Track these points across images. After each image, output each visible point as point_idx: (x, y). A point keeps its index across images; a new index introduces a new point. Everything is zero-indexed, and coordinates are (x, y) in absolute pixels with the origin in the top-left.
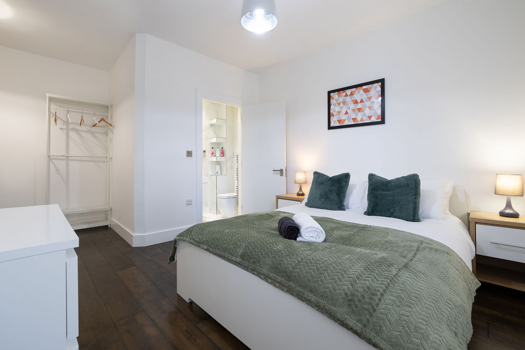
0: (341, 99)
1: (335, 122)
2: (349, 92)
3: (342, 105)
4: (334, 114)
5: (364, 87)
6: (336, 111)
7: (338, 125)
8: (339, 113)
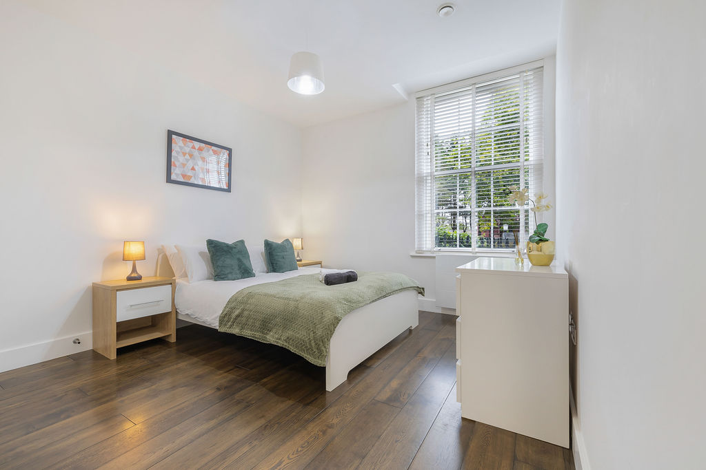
0: (187, 150)
1: (177, 175)
2: (197, 144)
3: (187, 156)
4: (177, 164)
5: (213, 148)
6: (179, 161)
7: (182, 180)
8: (184, 165)
